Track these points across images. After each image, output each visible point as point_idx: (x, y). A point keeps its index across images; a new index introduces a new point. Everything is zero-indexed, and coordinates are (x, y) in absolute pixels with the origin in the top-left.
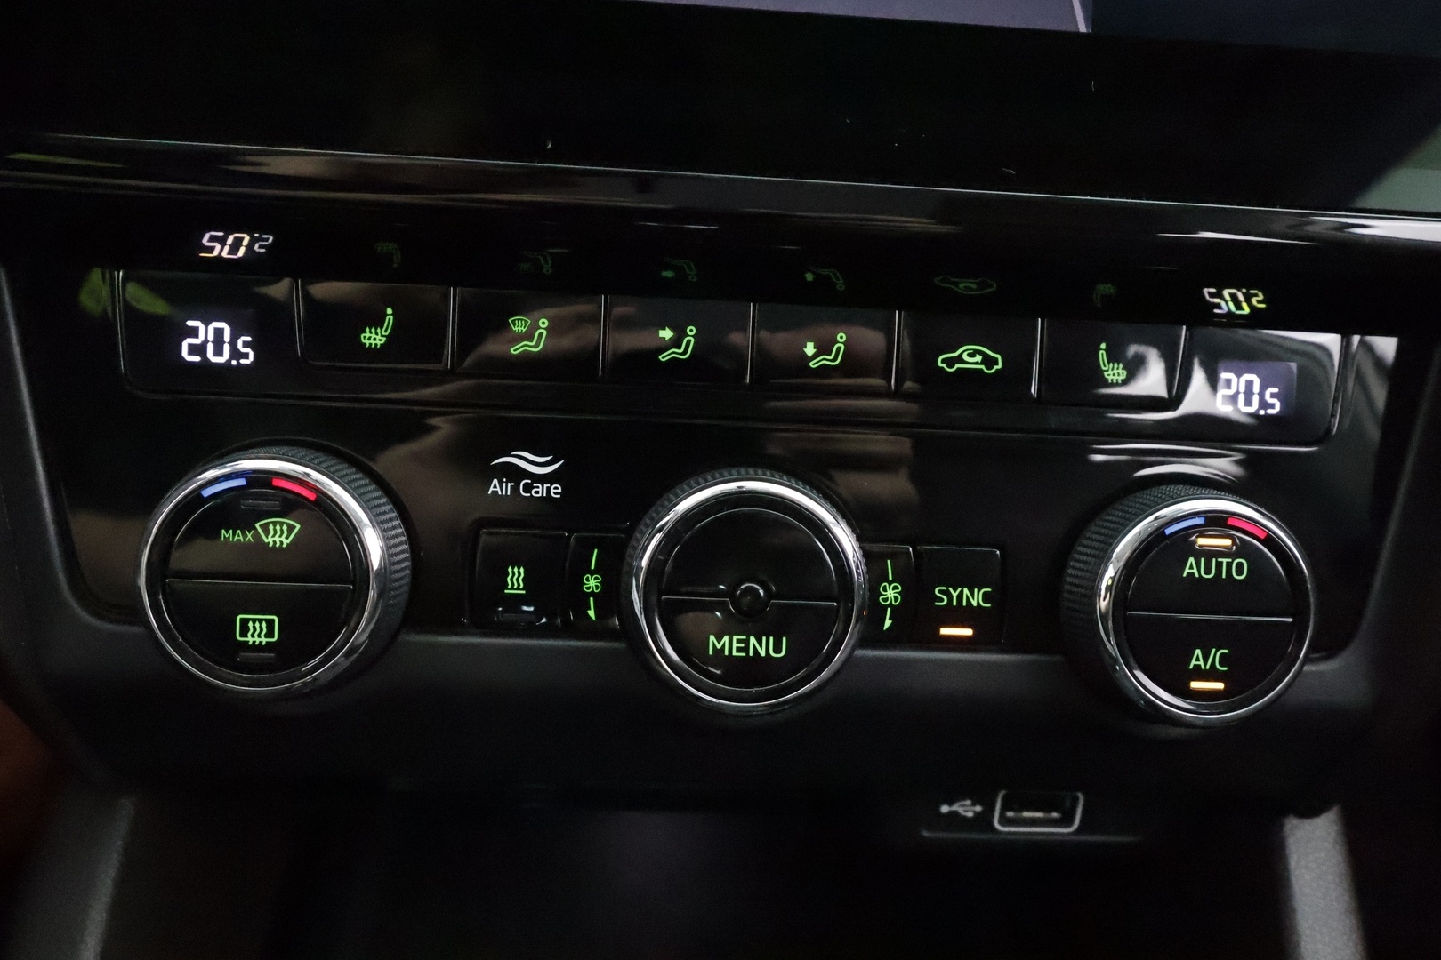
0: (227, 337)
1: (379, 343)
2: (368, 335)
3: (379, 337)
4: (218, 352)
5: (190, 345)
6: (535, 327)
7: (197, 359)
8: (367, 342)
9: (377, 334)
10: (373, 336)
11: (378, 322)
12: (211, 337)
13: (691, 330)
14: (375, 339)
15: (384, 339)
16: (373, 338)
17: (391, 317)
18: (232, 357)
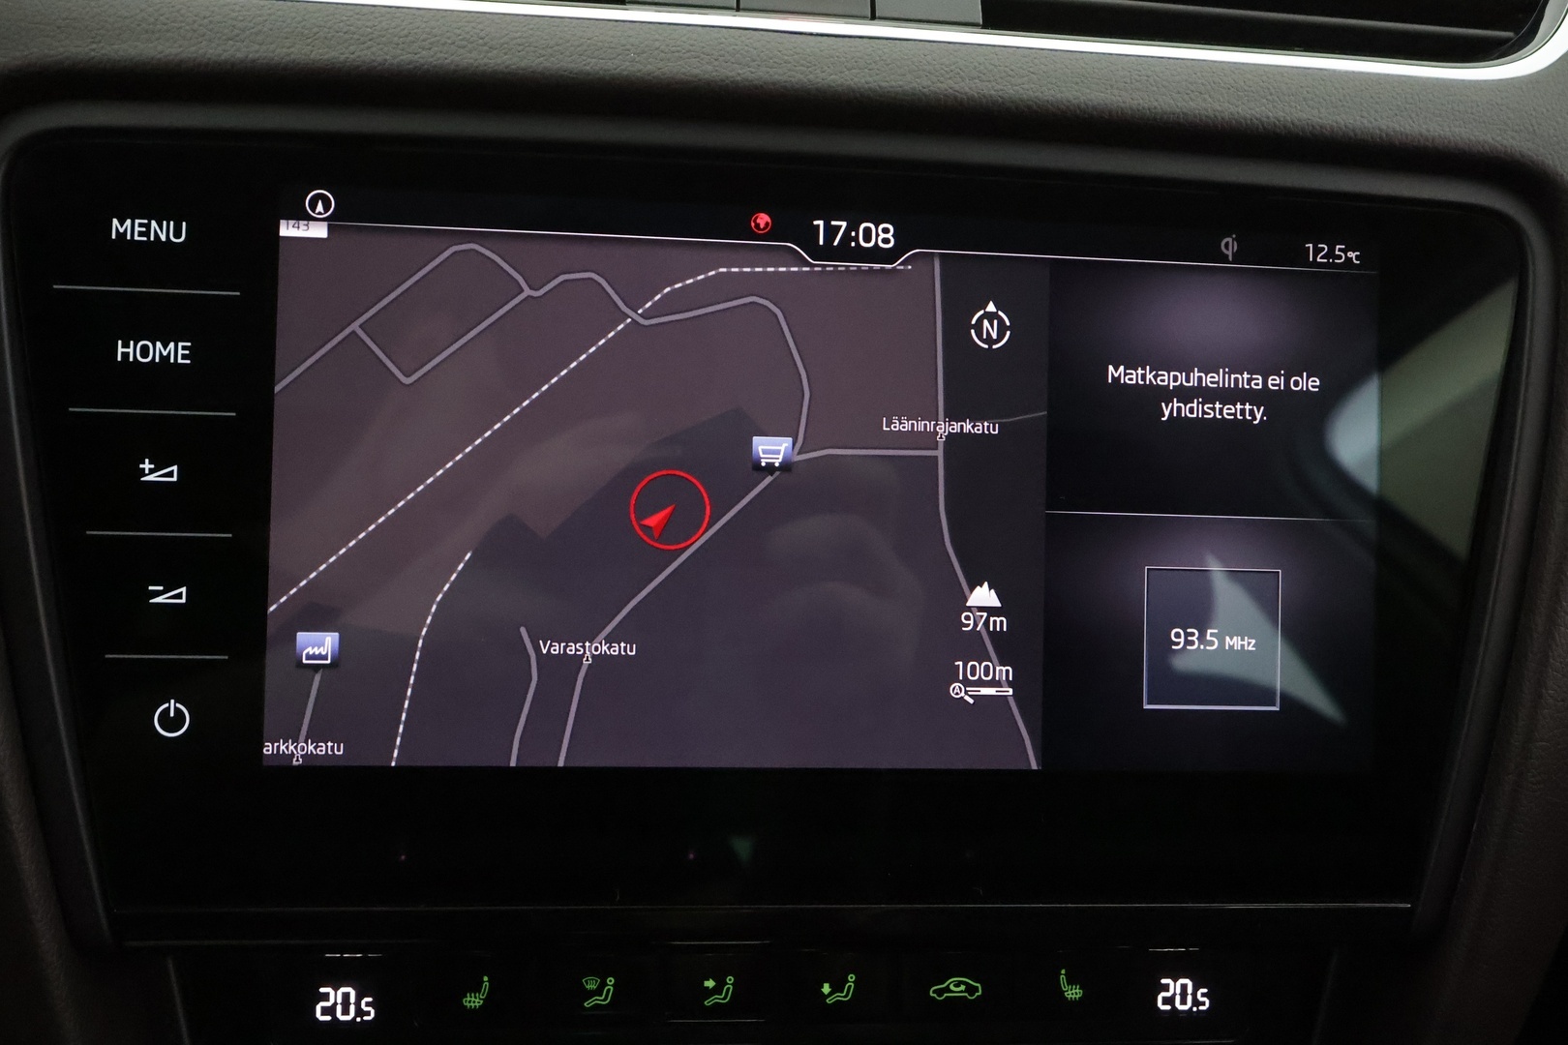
0: (352, 999)
1: (477, 1005)
2: (469, 999)
3: (477, 1000)
4: (346, 1012)
5: (322, 1008)
6: (603, 984)
7: (328, 1018)
8: (468, 1005)
9: (475, 997)
10: (473, 999)
11: (477, 989)
12: (339, 1000)
13: (730, 980)
14: (474, 1002)
15: (482, 1002)
16: (473, 1001)
17: (487, 984)
18: (356, 1016)
